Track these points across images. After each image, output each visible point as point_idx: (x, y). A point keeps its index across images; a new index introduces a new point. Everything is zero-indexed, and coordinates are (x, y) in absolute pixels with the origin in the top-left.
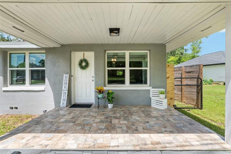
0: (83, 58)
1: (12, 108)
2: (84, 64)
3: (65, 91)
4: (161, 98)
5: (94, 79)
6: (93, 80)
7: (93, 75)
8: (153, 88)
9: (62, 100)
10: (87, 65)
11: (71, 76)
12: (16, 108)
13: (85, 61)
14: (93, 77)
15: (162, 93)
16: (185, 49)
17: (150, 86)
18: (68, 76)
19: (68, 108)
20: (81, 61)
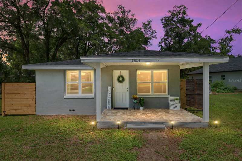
0: (120, 75)
1: (70, 110)
2: (121, 79)
3: (109, 99)
4: (176, 103)
5: (128, 89)
6: (127, 91)
7: (128, 87)
8: (170, 96)
9: (108, 104)
10: (123, 80)
11: (112, 88)
12: (74, 110)
13: (122, 77)
14: (127, 88)
15: (176, 99)
16: (213, 47)
17: (168, 95)
18: (111, 87)
19: (113, 110)
20: (119, 77)
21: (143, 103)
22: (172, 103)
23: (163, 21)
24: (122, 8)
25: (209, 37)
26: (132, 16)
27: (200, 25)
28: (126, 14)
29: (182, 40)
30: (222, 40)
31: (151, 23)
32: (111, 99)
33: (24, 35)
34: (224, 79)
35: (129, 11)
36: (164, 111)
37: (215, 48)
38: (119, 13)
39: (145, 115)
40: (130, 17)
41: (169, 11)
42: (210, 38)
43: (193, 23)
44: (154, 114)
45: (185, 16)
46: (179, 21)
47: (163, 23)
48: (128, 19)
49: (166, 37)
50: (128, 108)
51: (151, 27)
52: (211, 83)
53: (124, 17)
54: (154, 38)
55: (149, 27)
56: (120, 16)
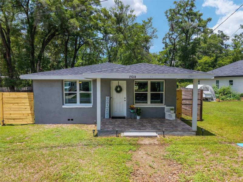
0: (118, 85)
1: (69, 120)
2: (119, 89)
3: (107, 108)
4: (171, 113)
5: (125, 99)
6: (125, 101)
8: (167, 106)
9: (106, 114)
10: (121, 90)
12: (72, 120)
13: (120, 87)
14: (125, 98)
15: (172, 110)
16: (226, 45)
17: (165, 105)
18: (109, 97)
19: (111, 119)
20: (117, 87)
21: (140, 112)
22: (168, 113)
23: (168, 14)
24: (120, 3)
25: (222, 32)
26: (131, 12)
27: (210, 20)
28: (124, 10)
29: (190, 37)
30: (235, 37)
31: (152, 21)
32: (109, 108)
33: (3, 30)
34: (232, 84)
35: (127, 6)
36: (159, 121)
37: (228, 46)
38: (116, 9)
39: (141, 124)
40: (129, 13)
41: (175, 3)
42: (222, 34)
43: (202, 17)
44: (149, 123)
45: (193, 8)
46: (186, 14)
47: (167, 16)
48: (126, 15)
49: (171, 33)
50: (126, 118)
51: (151, 25)
52: (218, 88)
53: (122, 14)
54: (155, 37)
55: (149, 25)
56: (117, 13)
